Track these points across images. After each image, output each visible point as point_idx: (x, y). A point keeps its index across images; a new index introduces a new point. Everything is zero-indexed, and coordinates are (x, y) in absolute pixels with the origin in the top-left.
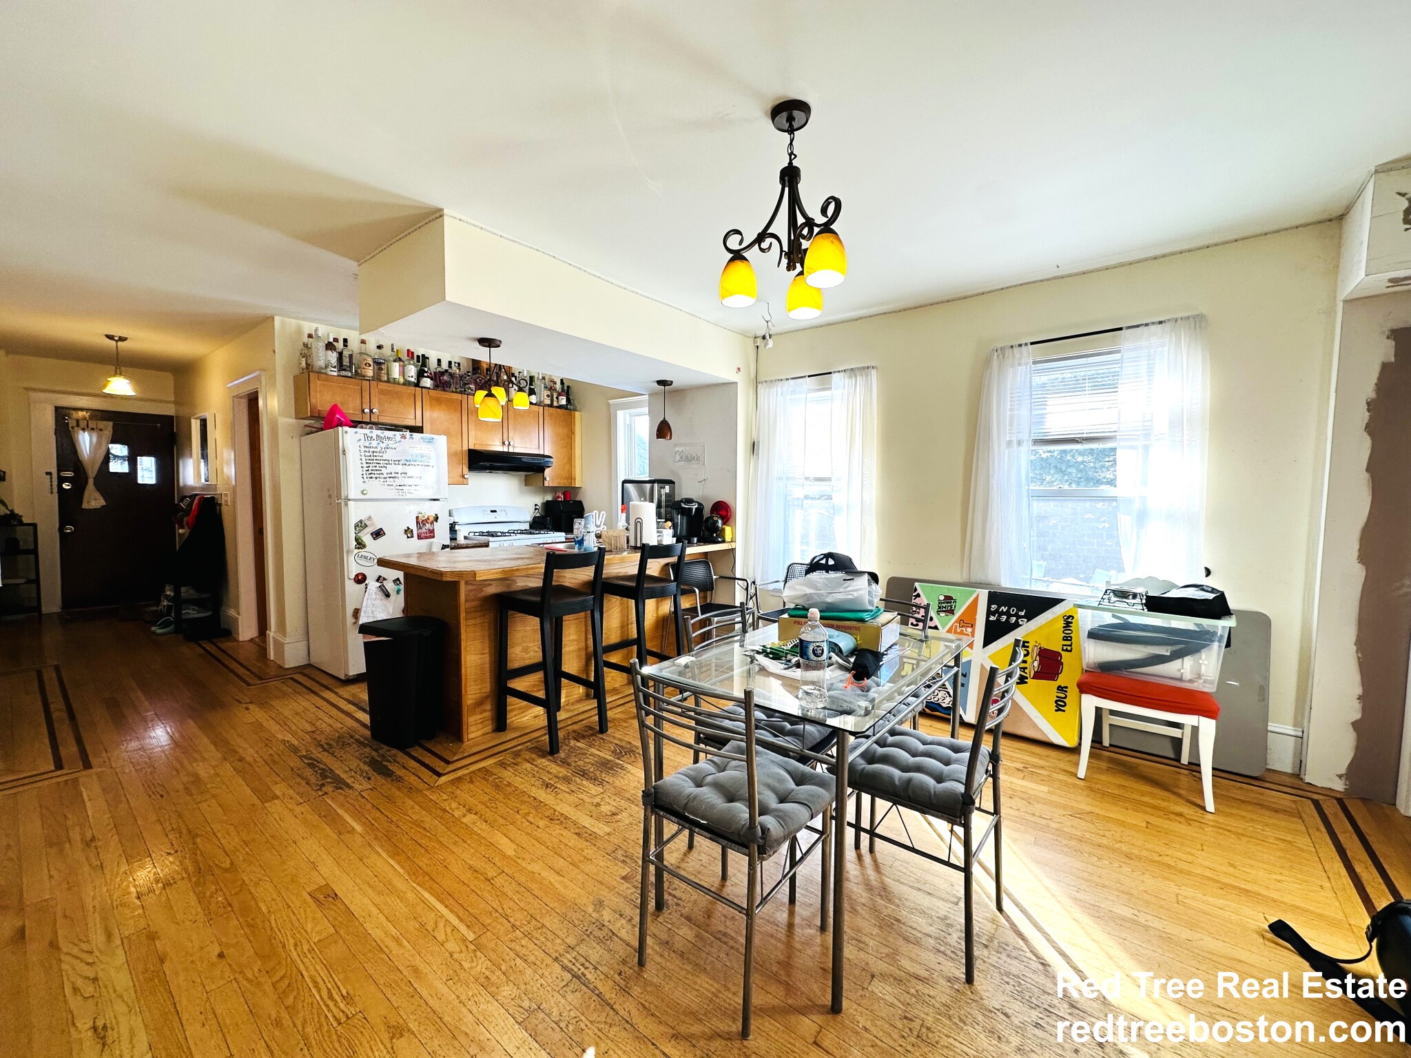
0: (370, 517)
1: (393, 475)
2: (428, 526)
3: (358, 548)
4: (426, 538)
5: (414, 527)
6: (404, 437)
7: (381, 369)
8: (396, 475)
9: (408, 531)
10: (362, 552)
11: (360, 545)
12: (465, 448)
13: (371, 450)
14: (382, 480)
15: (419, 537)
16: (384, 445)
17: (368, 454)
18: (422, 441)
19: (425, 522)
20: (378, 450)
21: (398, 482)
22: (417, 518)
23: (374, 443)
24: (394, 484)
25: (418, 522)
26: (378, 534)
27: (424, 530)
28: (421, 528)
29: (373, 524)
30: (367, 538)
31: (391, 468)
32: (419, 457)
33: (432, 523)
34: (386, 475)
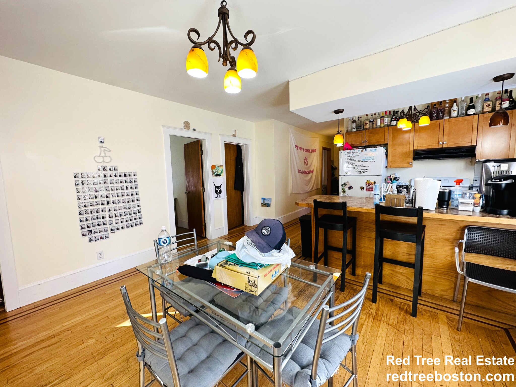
0: (348, 182)
1: (357, 166)
2: (371, 186)
3: (343, 192)
4: (369, 191)
5: (364, 186)
6: (362, 151)
7: (373, 124)
8: (359, 166)
9: (362, 188)
10: (345, 194)
11: (344, 191)
12: (412, 149)
13: (350, 157)
14: (353, 168)
15: (367, 190)
16: (354, 155)
17: (349, 159)
18: (370, 151)
19: (370, 184)
20: (352, 157)
21: (359, 168)
22: (366, 183)
23: (351, 155)
24: (358, 170)
25: (366, 184)
26: (350, 188)
27: (369, 188)
28: (367, 187)
29: (348, 184)
30: (346, 189)
31: (357, 164)
32: (369, 158)
33: (373, 185)
34: (354, 166)
